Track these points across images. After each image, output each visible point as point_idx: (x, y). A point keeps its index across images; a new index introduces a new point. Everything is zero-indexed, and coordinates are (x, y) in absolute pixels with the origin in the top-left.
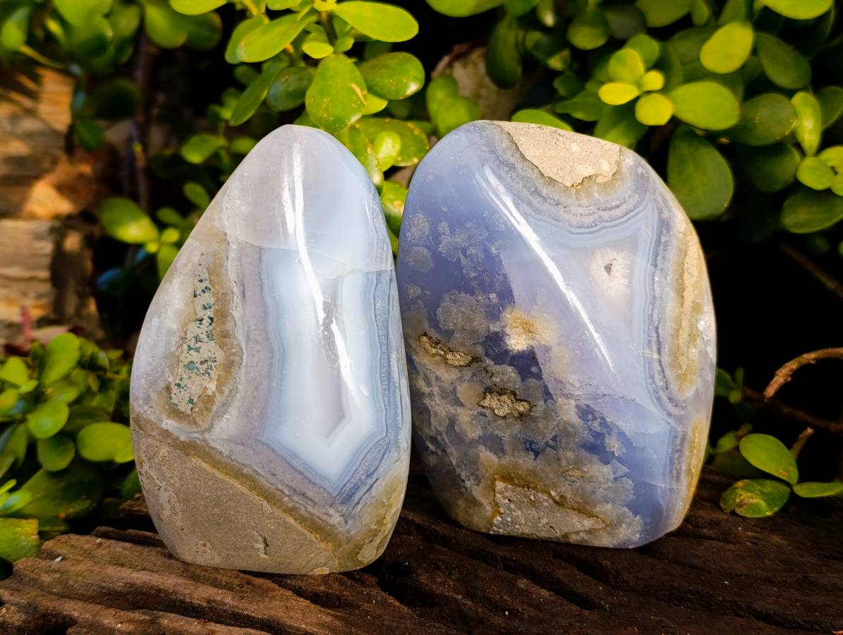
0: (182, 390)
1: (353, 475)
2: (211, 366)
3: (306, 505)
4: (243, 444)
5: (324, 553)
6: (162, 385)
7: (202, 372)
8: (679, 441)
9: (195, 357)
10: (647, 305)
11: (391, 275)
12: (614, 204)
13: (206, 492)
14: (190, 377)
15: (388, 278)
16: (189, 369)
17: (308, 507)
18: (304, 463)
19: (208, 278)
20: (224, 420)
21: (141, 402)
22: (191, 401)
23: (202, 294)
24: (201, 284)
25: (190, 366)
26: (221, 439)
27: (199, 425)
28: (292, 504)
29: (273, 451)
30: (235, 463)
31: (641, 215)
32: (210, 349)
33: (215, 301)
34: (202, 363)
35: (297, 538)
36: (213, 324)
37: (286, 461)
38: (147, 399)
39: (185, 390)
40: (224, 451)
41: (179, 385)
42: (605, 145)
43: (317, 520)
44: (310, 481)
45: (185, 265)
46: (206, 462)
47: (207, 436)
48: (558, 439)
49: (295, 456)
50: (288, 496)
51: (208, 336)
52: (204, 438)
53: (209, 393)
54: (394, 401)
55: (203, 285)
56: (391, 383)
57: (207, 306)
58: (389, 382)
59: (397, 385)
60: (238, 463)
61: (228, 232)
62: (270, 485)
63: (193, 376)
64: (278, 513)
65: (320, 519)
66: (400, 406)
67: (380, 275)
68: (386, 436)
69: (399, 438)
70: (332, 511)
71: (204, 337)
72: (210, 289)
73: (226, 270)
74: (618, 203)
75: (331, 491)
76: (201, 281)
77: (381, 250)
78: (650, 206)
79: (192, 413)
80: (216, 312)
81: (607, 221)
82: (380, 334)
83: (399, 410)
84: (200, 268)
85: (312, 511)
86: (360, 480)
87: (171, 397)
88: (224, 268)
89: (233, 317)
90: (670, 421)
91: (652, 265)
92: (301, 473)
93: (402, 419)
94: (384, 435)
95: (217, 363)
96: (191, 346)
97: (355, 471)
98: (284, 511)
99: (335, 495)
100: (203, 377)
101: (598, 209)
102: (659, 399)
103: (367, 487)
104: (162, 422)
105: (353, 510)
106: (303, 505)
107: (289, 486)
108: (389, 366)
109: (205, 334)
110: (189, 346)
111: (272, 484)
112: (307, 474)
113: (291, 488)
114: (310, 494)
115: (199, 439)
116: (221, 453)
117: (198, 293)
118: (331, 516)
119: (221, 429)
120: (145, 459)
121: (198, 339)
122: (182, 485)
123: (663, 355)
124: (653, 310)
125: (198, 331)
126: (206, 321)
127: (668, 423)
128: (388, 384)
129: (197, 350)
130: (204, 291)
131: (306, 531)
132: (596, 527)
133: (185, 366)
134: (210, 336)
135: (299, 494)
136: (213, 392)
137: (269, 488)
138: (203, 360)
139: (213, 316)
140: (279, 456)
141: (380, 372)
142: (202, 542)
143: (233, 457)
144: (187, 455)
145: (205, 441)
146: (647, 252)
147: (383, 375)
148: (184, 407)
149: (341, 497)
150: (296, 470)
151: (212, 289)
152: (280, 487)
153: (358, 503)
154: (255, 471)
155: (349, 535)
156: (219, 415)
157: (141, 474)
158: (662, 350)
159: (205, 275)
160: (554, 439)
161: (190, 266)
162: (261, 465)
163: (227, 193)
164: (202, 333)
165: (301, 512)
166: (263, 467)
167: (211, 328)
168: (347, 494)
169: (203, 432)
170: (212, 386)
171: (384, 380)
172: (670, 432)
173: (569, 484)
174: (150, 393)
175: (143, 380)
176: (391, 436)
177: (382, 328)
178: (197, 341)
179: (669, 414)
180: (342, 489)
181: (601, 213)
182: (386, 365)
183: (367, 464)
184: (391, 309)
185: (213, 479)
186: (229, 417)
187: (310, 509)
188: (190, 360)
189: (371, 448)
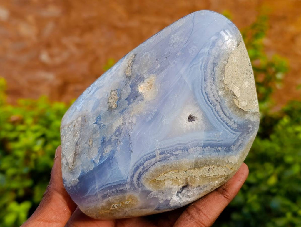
8: (121, 188)
10: (183, 145)
12: (226, 112)
74: (228, 115)
81: (215, 109)
90: (129, 178)
91: (204, 144)
101: (220, 103)
102: (138, 168)
123: (160, 163)
124: (181, 149)
127: (128, 177)
146: (209, 139)
158: (162, 162)
172: (124, 180)
179: (132, 177)
181: (218, 104)
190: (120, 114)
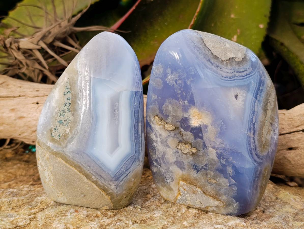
0: (56, 131)
1: (121, 169)
2: (68, 122)
3: (101, 180)
4: (78, 154)
5: (107, 200)
6: (49, 128)
7: (64, 124)
8: (258, 173)
9: (62, 118)
10: (251, 114)
11: (141, 93)
12: (241, 70)
13: (63, 172)
14: (60, 126)
15: (140, 94)
16: (60, 123)
17: (102, 181)
18: (102, 163)
19: (70, 88)
20: (72, 144)
21: (40, 135)
22: (59, 135)
23: (67, 94)
24: (67, 90)
25: (60, 122)
26: (70, 151)
27: (62, 145)
28: (96, 179)
29: (90, 157)
30: (75, 161)
31: (252, 77)
32: (68, 115)
33: (72, 97)
34: (65, 121)
35: (97, 193)
36: (70, 106)
37: (95, 162)
38: (43, 134)
39: (57, 131)
40: (71, 156)
41: (55, 129)
42: (241, 46)
43: (105, 186)
44: (104, 171)
45: (61, 82)
46: (63, 160)
47: (64, 150)
48: (207, 166)
49: (98, 160)
50: (95, 176)
51: (68, 110)
52: (63, 150)
53: (67, 133)
54: (139, 141)
55: (67, 91)
56: (138, 135)
57: (68, 99)
58: (137, 134)
59: (140, 135)
60: (76, 161)
61: (79, 70)
62: (87, 171)
63: (61, 126)
64: (90, 183)
65: (106, 186)
66: (141, 144)
67: (137, 92)
68: (135, 155)
69: (140, 156)
70: (111, 183)
71: (66, 110)
72: (70, 92)
73: (77, 85)
74: (243, 70)
75: (111, 175)
76: (67, 89)
77: (138, 83)
78: (257, 73)
79: (59, 140)
80: (72, 101)
81: (237, 77)
82: (135, 115)
83: (141, 146)
84: (67, 84)
85: (103, 183)
86: (123, 171)
87: (52, 134)
88: (76, 84)
89: (78, 104)
90: (255, 164)
91: (255, 98)
92: (100, 167)
93: (142, 149)
94: (134, 155)
95: (71, 121)
96: (61, 114)
97: (122, 168)
98: (93, 182)
99: (113, 177)
100: (65, 126)
101: (235, 71)
102: (252, 154)
103: (126, 175)
104: (48, 143)
105: (119, 183)
106: (100, 180)
107: (95, 172)
108: (138, 128)
109: (67, 109)
110: (60, 114)
111: (88, 171)
112: (103, 168)
113: (96, 173)
114: (103, 175)
115: (61, 151)
116: (69, 157)
117: (65, 93)
118: (111, 185)
119: (70, 147)
120: (40, 158)
121: (64, 112)
122: (54, 169)
124: (253, 116)
125: (65, 108)
126: (68, 105)
127: (254, 164)
128: (137, 135)
129: (63, 116)
130: (68, 93)
131: (100, 191)
132: (219, 205)
133: (58, 122)
134: (69, 110)
135: (99, 176)
136: (68, 132)
137: (87, 172)
138: (65, 120)
139: (70, 103)
140: (92, 159)
141: (134, 130)
142: (60, 193)
143: (74, 159)
144: (56, 157)
145: (64, 152)
146: (253, 92)
147: (135, 131)
148: (57, 138)
149: (115, 178)
150: (98, 166)
151: (71, 92)
152: (92, 172)
153: (122, 181)
154: (82, 165)
155: (117, 194)
156: (70, 142)
157: (38, 164)
158: (255, 134)
159: (69, 87)
160: (206, 165)
161: (63, 83)
162: (84, 162)
163: (80, 55)
164: (66, 109)
165: (99, 183)
166: (85, 163)
167: (69, 107)
168: (118, 177)
169: (63, 148)
170: (68, 130)
171: (135, 133)
172: (255, 168)
173: (210, 185)
174: (44, 132)
175: (42, 126)
176: (137, 155)
177: (136, 113)
178: (63, 112)
179: (255, 161)
180: (115, 175)
181: (235, 73)
182: (137, 127)
183: (126, 165)
184: (140, 106)
185: (66, 167)
186: (73, 143)
187: (103, 181)
188: (61, 119)
189: (128, 159)
190: (206, 149)
